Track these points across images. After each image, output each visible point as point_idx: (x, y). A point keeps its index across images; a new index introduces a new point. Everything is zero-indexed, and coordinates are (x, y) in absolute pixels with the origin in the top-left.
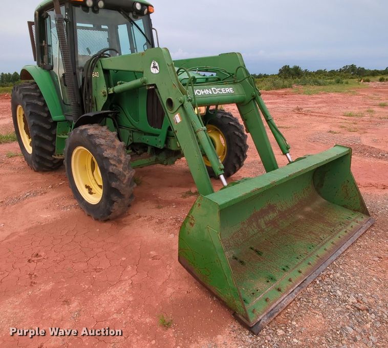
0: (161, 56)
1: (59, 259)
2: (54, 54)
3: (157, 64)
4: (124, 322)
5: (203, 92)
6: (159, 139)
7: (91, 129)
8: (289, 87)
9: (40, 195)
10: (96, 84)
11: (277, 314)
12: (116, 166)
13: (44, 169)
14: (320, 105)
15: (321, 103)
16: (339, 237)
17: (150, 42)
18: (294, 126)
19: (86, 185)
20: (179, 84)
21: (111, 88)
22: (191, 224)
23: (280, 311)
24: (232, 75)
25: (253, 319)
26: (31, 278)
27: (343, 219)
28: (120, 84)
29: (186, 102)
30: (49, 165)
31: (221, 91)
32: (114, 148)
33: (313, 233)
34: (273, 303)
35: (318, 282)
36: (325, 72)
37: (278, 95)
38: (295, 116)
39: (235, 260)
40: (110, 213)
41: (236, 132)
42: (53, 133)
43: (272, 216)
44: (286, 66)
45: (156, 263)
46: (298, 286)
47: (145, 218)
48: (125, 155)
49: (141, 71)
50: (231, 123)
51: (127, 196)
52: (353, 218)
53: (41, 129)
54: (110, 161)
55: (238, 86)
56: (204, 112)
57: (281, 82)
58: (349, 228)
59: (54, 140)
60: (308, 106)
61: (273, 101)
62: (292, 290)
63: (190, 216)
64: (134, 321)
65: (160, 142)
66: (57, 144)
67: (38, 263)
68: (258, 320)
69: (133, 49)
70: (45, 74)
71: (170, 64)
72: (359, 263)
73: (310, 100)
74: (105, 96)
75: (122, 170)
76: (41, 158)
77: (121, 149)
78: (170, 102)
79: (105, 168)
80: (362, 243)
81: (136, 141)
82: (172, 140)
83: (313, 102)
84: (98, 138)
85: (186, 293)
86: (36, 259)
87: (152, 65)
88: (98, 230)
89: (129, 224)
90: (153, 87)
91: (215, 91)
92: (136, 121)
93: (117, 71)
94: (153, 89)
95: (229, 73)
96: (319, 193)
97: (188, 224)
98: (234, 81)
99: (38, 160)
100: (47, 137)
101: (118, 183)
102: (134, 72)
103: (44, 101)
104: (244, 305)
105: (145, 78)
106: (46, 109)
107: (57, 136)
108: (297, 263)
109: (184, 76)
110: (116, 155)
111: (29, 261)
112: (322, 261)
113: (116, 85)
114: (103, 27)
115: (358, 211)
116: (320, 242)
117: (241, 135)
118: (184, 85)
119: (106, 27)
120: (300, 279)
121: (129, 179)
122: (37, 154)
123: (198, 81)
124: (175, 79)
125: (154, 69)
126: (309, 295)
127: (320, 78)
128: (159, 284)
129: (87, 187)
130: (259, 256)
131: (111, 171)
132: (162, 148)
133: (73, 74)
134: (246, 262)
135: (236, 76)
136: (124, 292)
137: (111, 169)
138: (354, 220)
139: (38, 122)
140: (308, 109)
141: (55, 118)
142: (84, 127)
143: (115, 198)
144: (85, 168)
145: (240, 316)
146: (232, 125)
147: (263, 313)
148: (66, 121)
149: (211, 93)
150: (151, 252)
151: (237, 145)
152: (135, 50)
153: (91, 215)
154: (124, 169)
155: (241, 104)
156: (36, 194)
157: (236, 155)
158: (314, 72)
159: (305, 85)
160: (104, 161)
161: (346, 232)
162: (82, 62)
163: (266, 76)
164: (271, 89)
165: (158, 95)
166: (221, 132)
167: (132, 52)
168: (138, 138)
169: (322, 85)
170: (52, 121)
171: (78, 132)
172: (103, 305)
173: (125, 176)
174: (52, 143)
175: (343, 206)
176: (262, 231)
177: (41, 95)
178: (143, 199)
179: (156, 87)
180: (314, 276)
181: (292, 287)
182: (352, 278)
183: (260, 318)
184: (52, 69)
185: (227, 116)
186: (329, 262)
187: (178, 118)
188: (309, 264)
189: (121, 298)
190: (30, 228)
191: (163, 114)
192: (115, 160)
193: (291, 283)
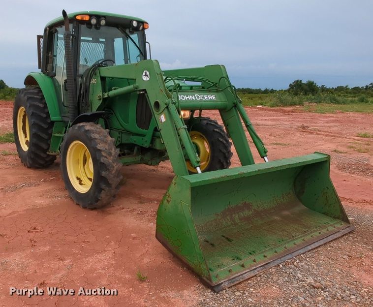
0: (153, 67)
1: (53, 232)
2: (57, 63)
3: (148, 73)
4: (108, 275)
5: (186, 98)
6: (146, 138)
7: (88, 126)
8: (299, 104)
9: (34, 186)
10: (93, 89)
11: (237, 282)
12: (107, 158)
13: (37, 166)
14: (332, 124)
15: (333, 122)
16: (312, 237)
17: (143, 54)
18: (294, 143)
19: (77, 177)
20: (165, 89)
21: (106, 93)
22: (168, 201)
23: (241, 280)
24: (215, 85)
25: (215, 282)
26: (31, 242)
27: (321, 223)
28: (115, 89)
29: (171, 105)
30: (42, 162)
31: (203, 97)
32: (106, 142)
33: (286, 231)
34: (235, 274)
35: (281, 266)
36: (347, 89)
37: (284, 112)
38: (298, 134)
39: (206, 243)
40: (97, 200)
41: (220, 139)
42: (50, 133)
43: (246, 213)
44: (298, 81)
45: (136, 242)
46: (262, 266)
47: (128, 210)
48: (115, 150)
49: (134, 78)
50: (216, 130)
51: (113, 186)
52: (331, 223)
53: (40, 128)
54: (102, 153)
55: (220, 94)
56: (188, 117)
57: (290, 98)
58: (325, 231)
59: (50, 138)
60: (317, 125)
61: (276, 118)
62: (255, 268)
63: (167, 194)
64: (116, 276)
65: (146, 141)
66: (52, 142)
67: (36, 234)
68: (220, 282)
69: (126, 60)
70: (48, 80)
71: (159, 73)
72: (327, 259)
73: (320, 119)
74: (100, 99)
75: (111, 161)
76: (36, 154)
77: (112, 144)
78: (157, 104)
79: (98, 158)
80: (335, 245)
81: (124, 141)
82: (157, 141)
83: (324, 121)
84: (93, 133)
85: (160, 263)
86: (35, 231)
87: (144, 74)
88: (85, 216)
89: (113, 214)
90: (143, 92)
91: (198, 98)
92: (126, 123)
93: (113, 78)
94: (143, 94)
95: (212, 83)
96: (301, 201)
97: (165, 202)
98: (217, 89)
99: (32, 157)
100: (44, 136)
101: (107, 173)
102: (128, 79)
103: (45, 104)
104: (209, 272)
105: (137, 84)
106: (46, 111)
107: (53, 134)
108: (264, 250)
109: (171, 83)
110: (107, 148)
111: (29, 232)
112: (289, 252)
113: (110, 90)
114: (100, 40)
115: (338, 218)
116: (291, 238)
117: (225, 142)
118: (170, 91)
119: (104, 40)
120: (264, 262)
121: (117, 170)
122: (33, 150)
123: (183, 88)
124: (163, 86)
125: (146, 77)
126: (271, 274)
127: (339, 96)
128: (138, 255)
129: (78, 178)
130: (229, 242)
131: (102, 161)
132: (147, 147)
133: (73, 80)
134: (216, 245)
135: (219, 85)
136: (108, 257)
137: (102, 160)
138: (331, 225)
139: (37, 122)
140: (315, 127)
141: (53, 118)
142: (81, 124)
143: (103, 186)
144: (78, 162)
145: (204, 278)
146: (217, 131)
147: (225, 279)
148: (62, 121)
149: (194, 99)
150: (132, 234)
151: (221, 151)
152: (129, 61)
153: (80, 204)
154: (114, 161)
155: (223, 111)
156: (30, 185)
157: (220, 161)
158: (333, 88)
159: (320, 102)
160: (97, 153)
161: (320, 233)
162: (81, 71)
163: (272, 91)
164: (278, 106)
165: (147, 99)
166: (206, 138)
167: (125, 63)
168: (126, 139)
169: (341, 104)
170: (49, 122)
171: (76, 128)
172: (91, 264)
173: (114, 167)
174: (47, 141)
175: (324, 213)
176: (236, 224)
177: (43, 98)
178: (127, 196)
179: (146, 92)
180: (278, 261)
181: (255, 265)
182: (315, 267)
183: (222, 281)
184: (55, 75)
185: (212, 123)
186: (296, 254)
187: (163, 118)
188: (276, 252)
189: (106, 261)
190: (28, 210)
191: (150, 116)
192: (105, 152)
193: (254, 263)
